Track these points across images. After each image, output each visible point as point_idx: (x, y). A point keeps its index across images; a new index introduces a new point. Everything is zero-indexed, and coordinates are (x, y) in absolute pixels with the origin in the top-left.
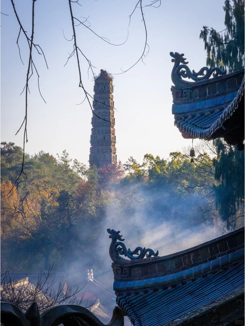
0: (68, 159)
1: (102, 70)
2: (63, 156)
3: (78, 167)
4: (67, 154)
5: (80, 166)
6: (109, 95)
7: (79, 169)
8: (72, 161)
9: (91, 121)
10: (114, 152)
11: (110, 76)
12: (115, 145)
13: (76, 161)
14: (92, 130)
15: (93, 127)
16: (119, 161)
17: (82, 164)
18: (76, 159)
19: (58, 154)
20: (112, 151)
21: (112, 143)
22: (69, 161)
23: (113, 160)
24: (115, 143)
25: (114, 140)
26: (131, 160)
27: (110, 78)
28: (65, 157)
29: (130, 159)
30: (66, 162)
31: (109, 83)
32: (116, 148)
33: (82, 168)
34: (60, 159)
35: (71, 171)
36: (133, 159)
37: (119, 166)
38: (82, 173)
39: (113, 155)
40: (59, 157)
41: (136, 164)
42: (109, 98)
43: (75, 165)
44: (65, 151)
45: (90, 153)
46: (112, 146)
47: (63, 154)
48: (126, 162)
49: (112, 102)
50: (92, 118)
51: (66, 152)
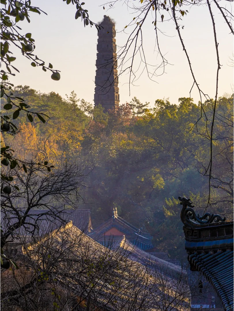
0: (76, 99)
1: (105, 16)
2: (71, 97)
3: (85, 106)
4: (75, 94)
5: (87, 106)
6: (112, 39)
7: (86, 108)
8: (80, 101)
9: (95, 63)
10: (117, 91)
11: (113, 21)
12: (117, 85)
13: (83, 101)
14: (96, 71)
15: (97, 68)
16: (127, 103)
17: (89, 103)
18: (83, 99)
19: (67, 95)
20: (115, 90)
21: (115, 83)
22: (77, 101)
23: (116, 99)
24: (118, 83)
25: (117, 81)
26: (135, 100)
27: (113, 23)
28: (73, 97)
29: (133, 99)
30: (74, 101)
31: (112, 28)
32: (118, 88)
33: (88, 107)
34: (69, 99)
35: (79, 110)
36: (137, 99)
37: (126, 107)
38: (89, 112)
39: (116, 94)
40: (67, 97)
41: (139, 103)
42: (112, 42)
43: (83, 104)
44: (73, 91)
45: (94, 93)
46: (115, 86)
47: (71, 94)
48: (130, 102)
49: (115, 46)
50: (96, 60)
51: (75, 92)
